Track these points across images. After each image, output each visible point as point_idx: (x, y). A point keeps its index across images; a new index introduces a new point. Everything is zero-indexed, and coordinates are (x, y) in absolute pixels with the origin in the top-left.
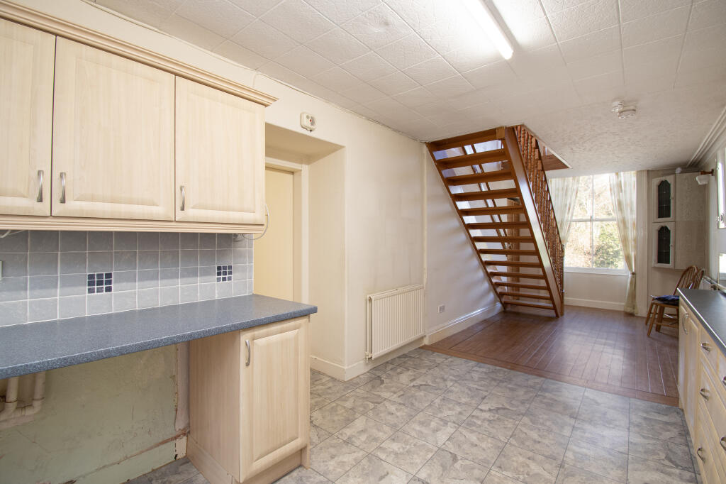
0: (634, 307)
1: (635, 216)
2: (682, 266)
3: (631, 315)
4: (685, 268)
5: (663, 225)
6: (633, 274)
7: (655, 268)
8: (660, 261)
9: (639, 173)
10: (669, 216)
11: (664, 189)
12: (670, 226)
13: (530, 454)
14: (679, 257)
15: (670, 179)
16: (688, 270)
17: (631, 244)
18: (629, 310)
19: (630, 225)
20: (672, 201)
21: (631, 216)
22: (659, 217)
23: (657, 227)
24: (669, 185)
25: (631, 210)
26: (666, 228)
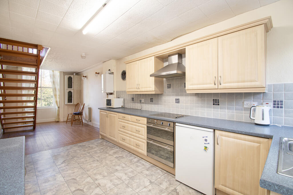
0: (59, 119)
1: (59, 87)
2: (75, 103)
3: (58, 122)
4: (76, 104)
5: (70, 90)
6: (59, 107)
7: (67, 105)
8: (69, 102)
9: (61, 72)
10: (72, 88)
11: (70, 79)
12: (72, 91)
13: (89, 164)
14: (75, 101)
15: (72, 76)
16: (77, 104)
17: (58, 96)
18: (57, 120)
19: (57, 90)
20: (73, 83)
21: (58, 87)
22: (69, 88)
23: (68, 91)
24: (72, 78)
25: (58, 85)
26: (71, 91)
